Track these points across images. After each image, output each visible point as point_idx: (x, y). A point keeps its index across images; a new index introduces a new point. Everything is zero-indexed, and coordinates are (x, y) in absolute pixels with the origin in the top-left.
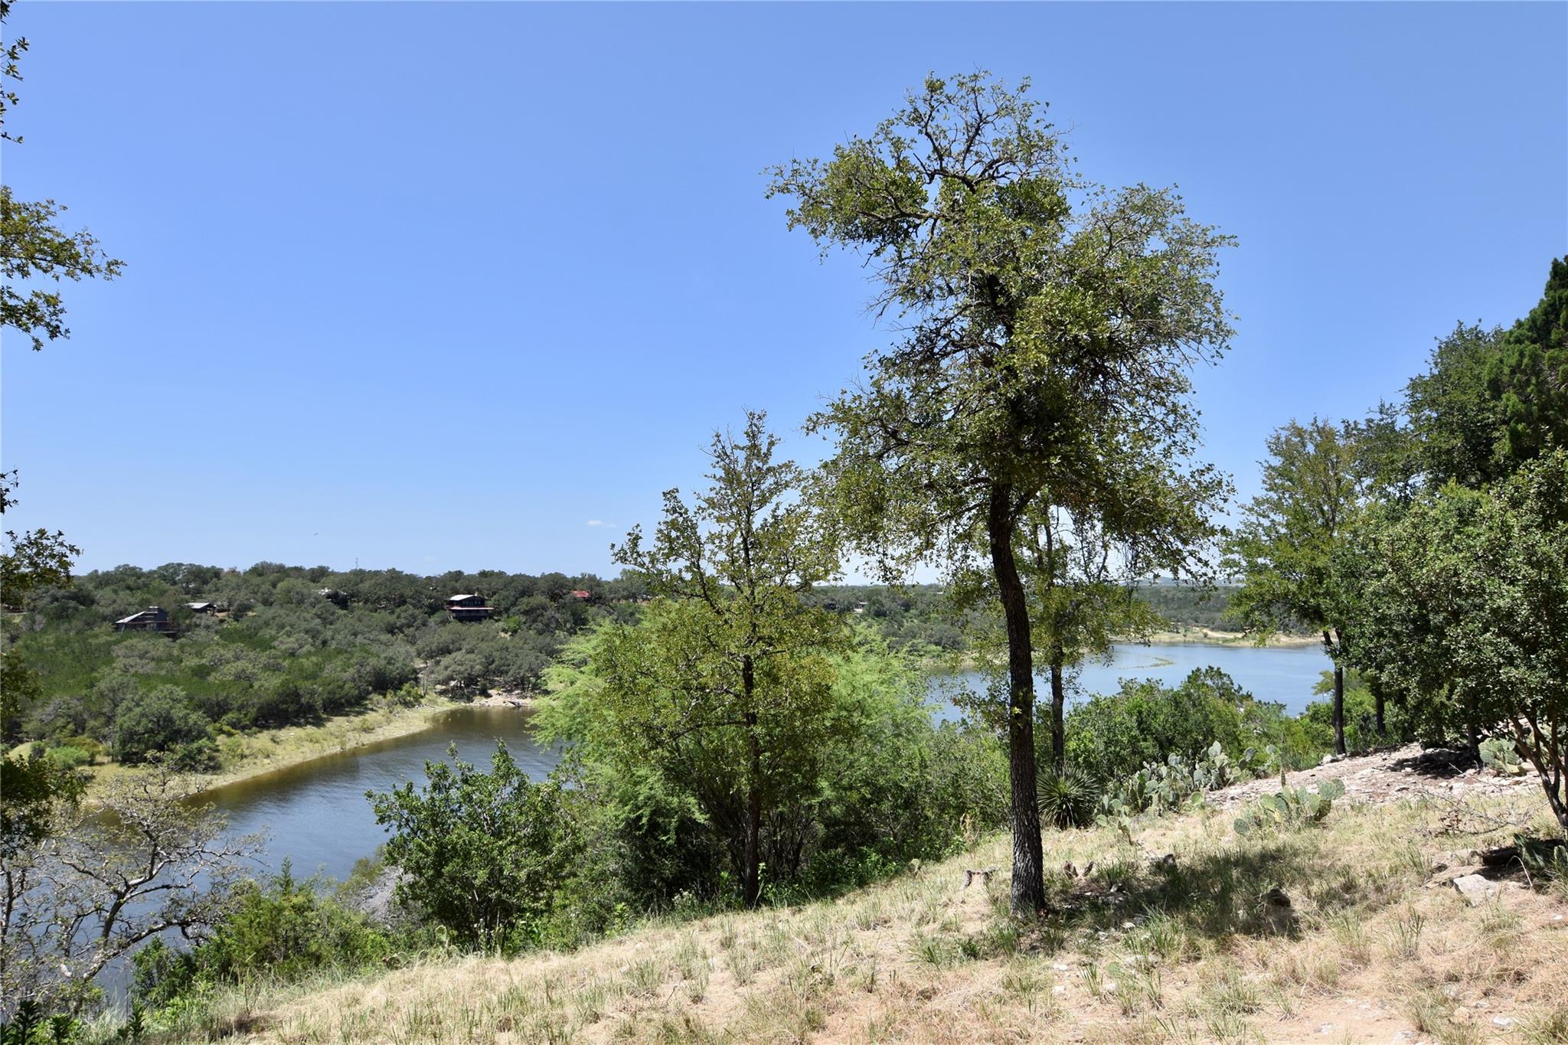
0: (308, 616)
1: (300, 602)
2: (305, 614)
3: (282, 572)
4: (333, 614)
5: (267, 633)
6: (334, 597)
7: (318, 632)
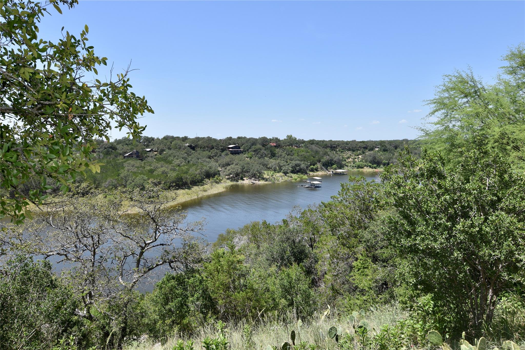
0: (183, 153)
1: (180, 148)
2: (182, 152)
3: (173, 138)
4: (190, 152)
5: (170, 158)
6: (190, 146)
7: (186, 158)
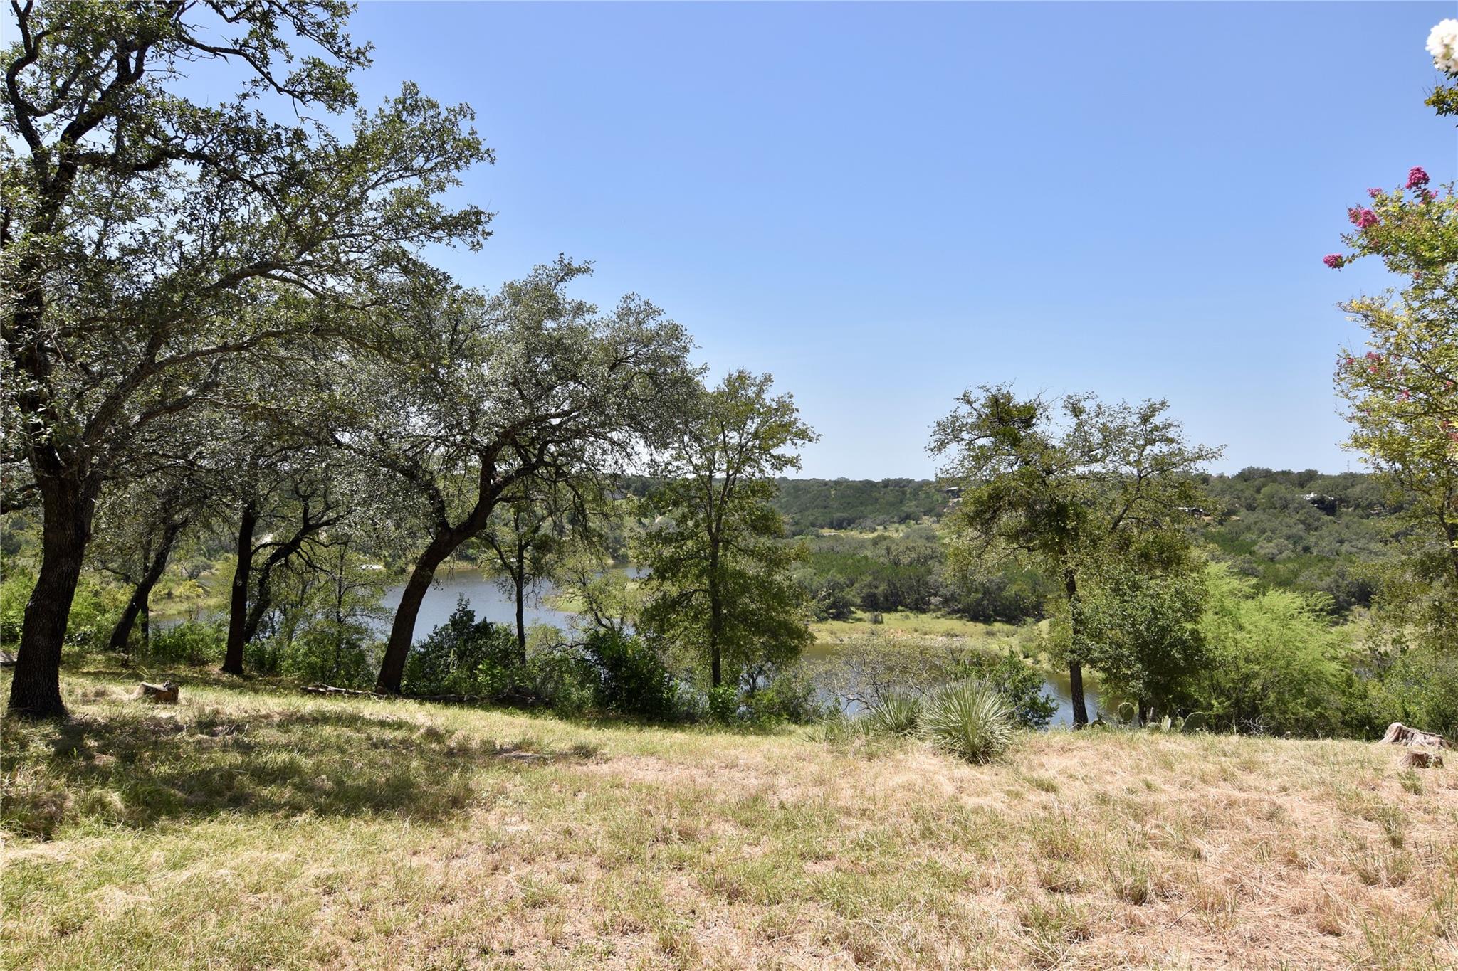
0: (1291, 522)
1: (1285, 507)
2: (1288, 520)
3: (1268, 476)
4: (1318, 519)
5: (1248, 537)
6: (1320, 503)
7: (1301, 538)
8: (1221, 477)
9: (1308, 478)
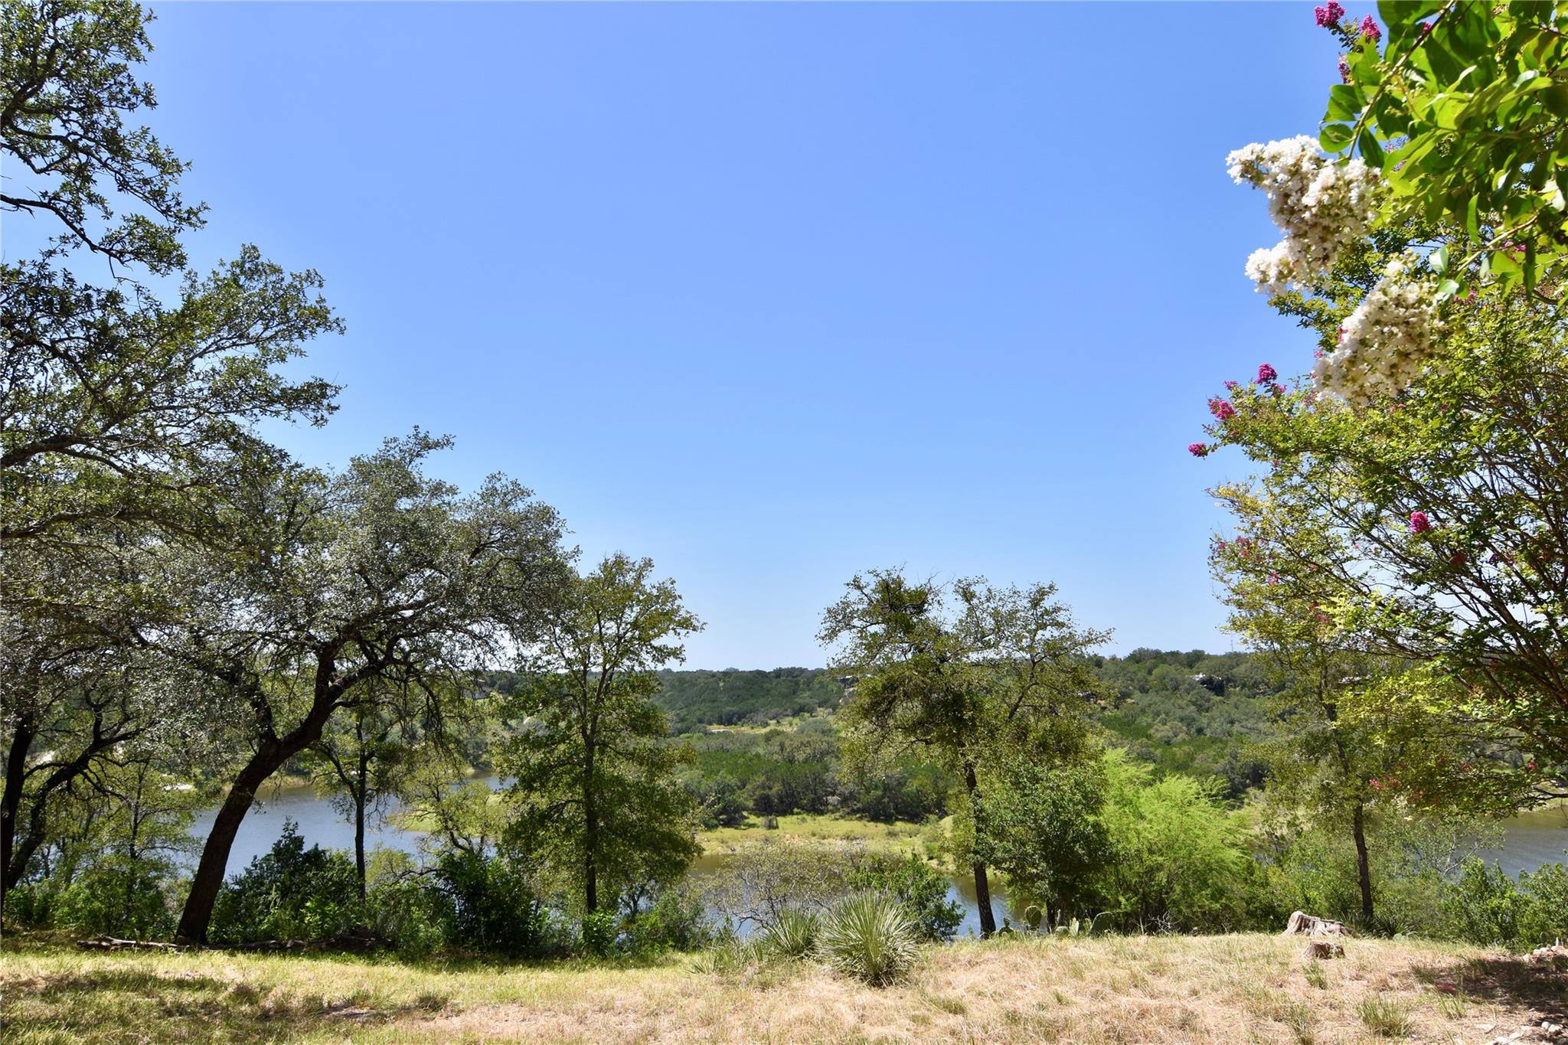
0: (1183, 703)
1: (1176, 688)
2: (1180, 702)
3: (1158, 657)
4: (1208, 700)
5: (1144, 720)
6: (1208, 683)
7: (1194, 719)
8: (1114, 659)
9: (1195, 659)
